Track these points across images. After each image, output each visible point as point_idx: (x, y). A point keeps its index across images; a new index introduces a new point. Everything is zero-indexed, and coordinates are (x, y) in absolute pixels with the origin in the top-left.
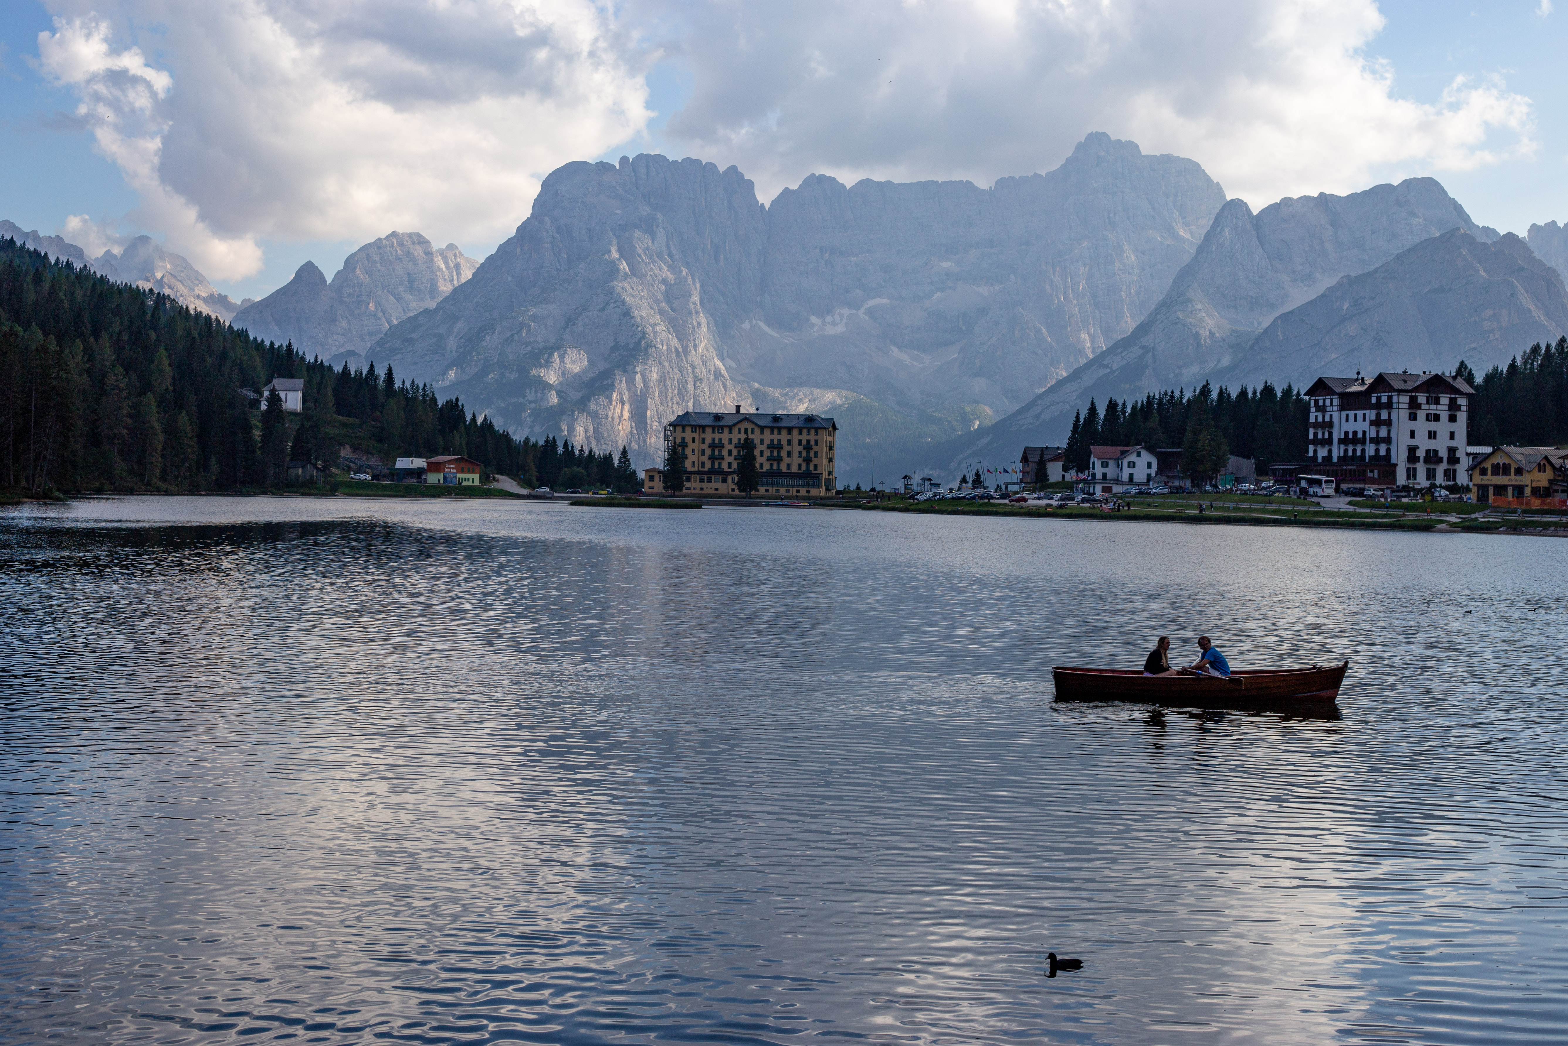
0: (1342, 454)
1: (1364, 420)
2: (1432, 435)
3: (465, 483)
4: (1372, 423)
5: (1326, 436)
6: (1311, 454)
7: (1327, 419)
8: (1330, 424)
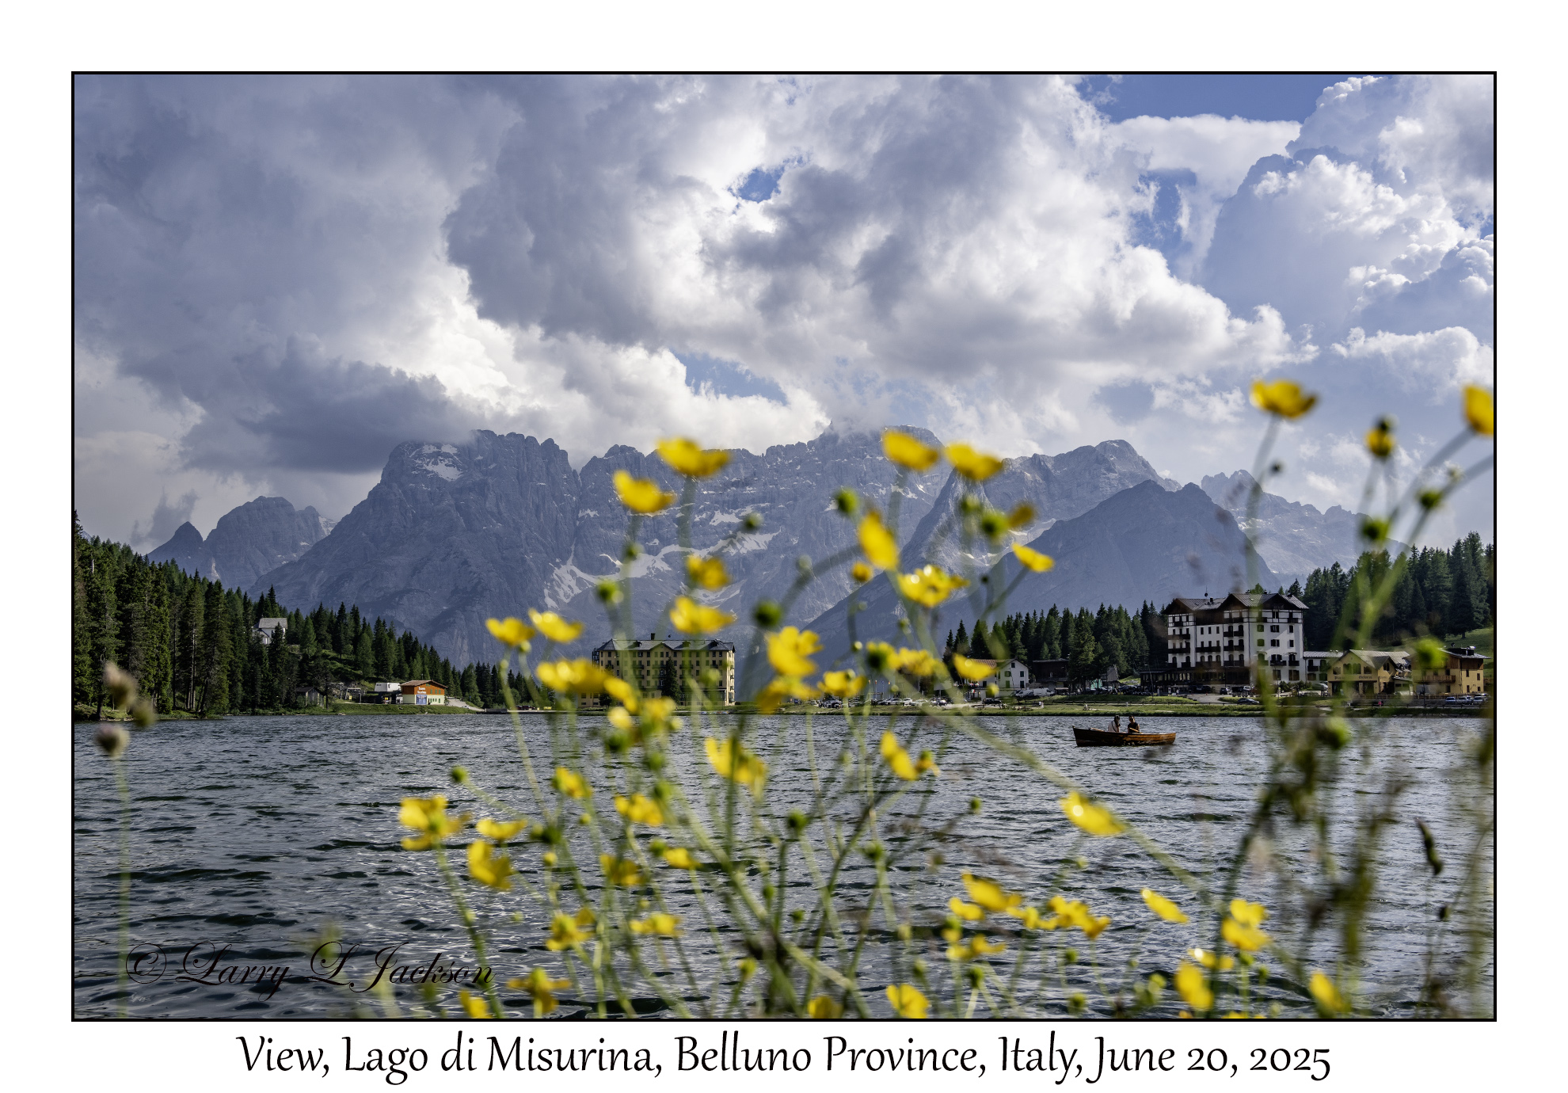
0: (1199, 660)
1: (1218, 632)
2: (1275, 643)
3: (433, 703)
4: (1225, 634)
5: (1184, 646)
6: (1170, 661)
7: (1184, 632)
8: (1187, 636)
